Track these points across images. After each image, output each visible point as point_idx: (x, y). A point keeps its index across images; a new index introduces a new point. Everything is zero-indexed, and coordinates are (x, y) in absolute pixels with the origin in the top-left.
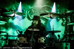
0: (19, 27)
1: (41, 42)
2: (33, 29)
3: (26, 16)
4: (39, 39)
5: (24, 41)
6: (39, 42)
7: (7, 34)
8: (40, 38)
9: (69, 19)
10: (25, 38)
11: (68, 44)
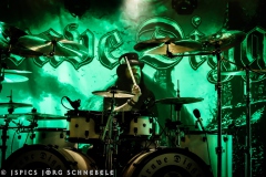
0: (73, 89)
1: (139, 133)
2: (114, 93)
3: (96, 54)
4: (134, 125)
5: (87, 133)
6: (132, 133)
7: (34, 111)
8: (136, 121)
9: (231, 59)
10: (88, 121)
11: (226, 140)
